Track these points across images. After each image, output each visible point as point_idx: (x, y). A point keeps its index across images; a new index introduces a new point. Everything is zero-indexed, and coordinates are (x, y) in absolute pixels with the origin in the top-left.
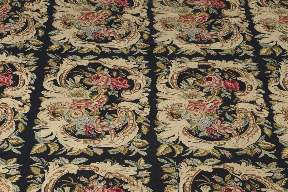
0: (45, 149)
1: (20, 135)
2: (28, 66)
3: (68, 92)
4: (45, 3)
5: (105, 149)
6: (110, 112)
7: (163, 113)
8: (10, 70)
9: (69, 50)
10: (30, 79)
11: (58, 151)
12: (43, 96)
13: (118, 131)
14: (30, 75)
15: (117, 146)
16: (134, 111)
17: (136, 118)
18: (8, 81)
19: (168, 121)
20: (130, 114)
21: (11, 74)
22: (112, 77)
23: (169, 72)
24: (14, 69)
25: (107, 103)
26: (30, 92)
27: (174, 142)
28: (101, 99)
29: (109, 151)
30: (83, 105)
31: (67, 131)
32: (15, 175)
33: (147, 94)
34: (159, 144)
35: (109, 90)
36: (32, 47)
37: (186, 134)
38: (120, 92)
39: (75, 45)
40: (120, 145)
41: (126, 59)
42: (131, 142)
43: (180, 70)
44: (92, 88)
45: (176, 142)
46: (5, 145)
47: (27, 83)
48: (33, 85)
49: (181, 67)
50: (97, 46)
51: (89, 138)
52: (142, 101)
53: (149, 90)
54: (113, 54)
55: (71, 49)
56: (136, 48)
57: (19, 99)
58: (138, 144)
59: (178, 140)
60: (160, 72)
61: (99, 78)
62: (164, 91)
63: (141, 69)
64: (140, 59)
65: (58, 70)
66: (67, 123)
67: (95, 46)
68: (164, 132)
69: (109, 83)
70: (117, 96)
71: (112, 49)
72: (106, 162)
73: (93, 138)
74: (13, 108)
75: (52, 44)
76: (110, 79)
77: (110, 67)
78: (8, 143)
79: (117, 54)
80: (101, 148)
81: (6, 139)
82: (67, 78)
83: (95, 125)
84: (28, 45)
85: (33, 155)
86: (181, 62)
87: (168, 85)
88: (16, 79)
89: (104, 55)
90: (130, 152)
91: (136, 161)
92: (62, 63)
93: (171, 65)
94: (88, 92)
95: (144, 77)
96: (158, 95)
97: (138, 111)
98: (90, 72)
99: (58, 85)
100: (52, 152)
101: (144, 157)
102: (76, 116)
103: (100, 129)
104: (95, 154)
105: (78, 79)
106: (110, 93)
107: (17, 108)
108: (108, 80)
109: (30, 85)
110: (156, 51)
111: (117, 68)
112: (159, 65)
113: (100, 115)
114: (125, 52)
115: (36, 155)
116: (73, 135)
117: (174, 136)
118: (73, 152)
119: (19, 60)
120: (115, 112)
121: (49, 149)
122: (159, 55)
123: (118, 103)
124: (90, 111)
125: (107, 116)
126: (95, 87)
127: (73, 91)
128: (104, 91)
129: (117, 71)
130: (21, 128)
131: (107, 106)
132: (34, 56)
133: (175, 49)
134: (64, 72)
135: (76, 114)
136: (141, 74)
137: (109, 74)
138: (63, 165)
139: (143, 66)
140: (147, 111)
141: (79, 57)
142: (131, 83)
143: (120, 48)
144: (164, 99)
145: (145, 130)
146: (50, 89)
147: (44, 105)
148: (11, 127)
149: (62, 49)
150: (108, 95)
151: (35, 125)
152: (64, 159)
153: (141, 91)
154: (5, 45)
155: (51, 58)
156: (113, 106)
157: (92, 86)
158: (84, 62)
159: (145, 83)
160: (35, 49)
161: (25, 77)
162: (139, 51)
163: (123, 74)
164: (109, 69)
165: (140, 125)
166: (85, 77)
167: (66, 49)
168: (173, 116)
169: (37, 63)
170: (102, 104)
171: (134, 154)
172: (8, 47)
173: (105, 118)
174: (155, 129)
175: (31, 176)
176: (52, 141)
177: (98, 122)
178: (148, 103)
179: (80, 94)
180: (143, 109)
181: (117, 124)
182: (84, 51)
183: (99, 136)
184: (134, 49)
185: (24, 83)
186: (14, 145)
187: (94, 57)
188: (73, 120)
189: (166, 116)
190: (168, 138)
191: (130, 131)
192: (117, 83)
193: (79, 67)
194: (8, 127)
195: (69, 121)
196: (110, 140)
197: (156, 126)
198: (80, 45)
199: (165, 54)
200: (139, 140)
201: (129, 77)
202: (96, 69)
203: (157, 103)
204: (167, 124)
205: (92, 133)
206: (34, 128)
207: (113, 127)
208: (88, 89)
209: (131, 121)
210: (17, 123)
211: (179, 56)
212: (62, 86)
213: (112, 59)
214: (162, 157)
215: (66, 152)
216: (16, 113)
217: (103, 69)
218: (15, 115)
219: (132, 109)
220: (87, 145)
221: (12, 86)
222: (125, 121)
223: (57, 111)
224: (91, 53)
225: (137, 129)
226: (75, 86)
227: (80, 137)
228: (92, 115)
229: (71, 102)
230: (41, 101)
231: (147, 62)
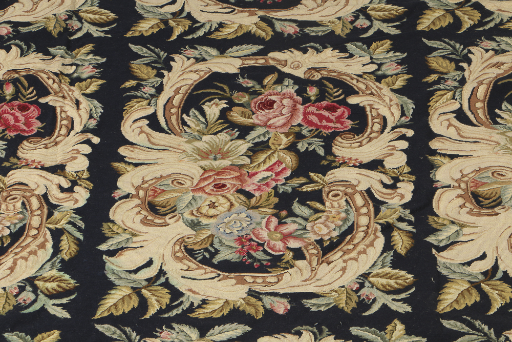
0: (135, 302)
1: (66, 266)
2: (80, 80)
3: (188, 147)
5: (295, 298)
6: (304, 198)
7: (451, 194)
8: (30, 93)
9: (186, 33)
10: (85, 117)
11: (169, 308)
12: (121, 159)
13: (327, 248)
14: (85, 104)
15: (327, 289)
16: (369, 191)
17: (377, 211)
18: (27, 124)
19: (464, 217)
20: (359, 201)
21: (36, 103)
22: (306, 100)
23: (463, 82)
24: (43, 91)
25: (295, 174)
26: (87, 149)
27: (485, 274)
28: (279, 162)
29: (307, 303)
30: (229, 180)
31: (191, 252)
33: (404, 145)
34: (442, 281)
35: (299, 136)
36: (87, 27)
38: (328, 142)
39: (201, 18)
40: (336, 286)
41: (343, 50)
42: (365, 276)
43: (494, 73)
44: (253, 134)
45: (490, 274)
46: (28, 295)
47: (78, 127)
48: (94, 132)
49: (498, 65)
50: (263, 19)
51: (249, 269)
52: (389, 163)
53: (410, 133)
54: (306, 38)
55: (192, 30)
56: (368, 17)
57: (58, 169)
58: (384, 281)
59: (496, 267)
60: (437, 82)
61: (269, 105)
62: (452, 132)
63: (385, 76)
64: (382, 50)
65: (160, 89)
66: (189, 231)
67: (255, 19)
68: (456, 248)
69: (299, 119)
70: (321, 152)
71: (303, 24)
72: (299, 334)
73: (263, 269)
74: (45, 196)
75: (141, 18)
76: (301, 108)
77: (300, 73)
78: (35, 290)
79: (316, 39)
80: (284, 296)
81: (31, 281)
82: (185, 109)
83: (264, 234)
84: (75, 24)
85: (102, 321)
86: (497, 52)
87: (461, 116)
88: (49, 116)
89: (281, 42)
90: (364, 305)
91: (382, 328)
92: (170, 69)
93: (469, 62)
94: (243, 146)
95: (394, 97)
96: (434, 144)
97: (380, 192)
98: (246, 90)
99: (161, 130)
100: (152, 311)
101: (403, 318)
102: (212, 212)
103: (279, 245)
104: (269, 313)
105: (213, 109)
106: (302, 146)
107: (56, 195)
108: (294, 109)
109: (85, 130)
110: (425, 23)
111: (317, 76)
112: (436, 61)
113: (276, 207)
114: (338, 31)
115: (110, 319)
116: (206, 262)
117: (483, 257)
118: (209, 308)
119: (55, 66)
120: (317, 196)
121: (144, 304)
122: (432, 34)
123: (324, 171)
124: (249, 195)
125: (297, 208)
126: (261, 130)
127: (201, 145)
128: (285, 141)
129: (319, 84)
130: (68, 248)
131: (296, 182)
132: (94, 52)
133: (477, 16)
134: (177, 92)
135: (212, 205)
136: (386, 91)
137: (298, 92)
139: (390, 68)
140: (407, 190)
141: (214, 52)
142: (359, 116)
143: (325, 20)
144: (452, 157)
145: (401, 243)
146: (141, 140)
147: (125, 184)
148: (42, 246)
149: (170, 30)
150: (297, 152)
151: (104, 239)
152: (185, 328)
153: (387, 136)
154: (16, 25)
155: (138, 56)
156: (311, 181)
157: (252, 128)
158: (229, 64)
159: (397, 113)
160: (96, 32)
161: (71, 111)
162: (377, 25)
163: (337, 92)
164: (296, 80)
165: (387, 229)
166: (232, 104)
167: (178, 31)
168: (478, 203)
169: (104, 71)
170: (282, 178)
171: (375, 308)
172: (23, 30)
173: (292, 214)
174: (431, 239)
176: (151, 281)
177: (272, 226)
178: (407, 169)
179: (220, 151)
180: (393, 187)
181: (325, 229)
182: (225, 33)
183: (276, 262)
184: (362, 22)
185: (71, 128)
186: (51, 296)
187: (255, 48)
188: (204, 221)
189: (461, 201)
190: (469, 264)
191: (360, 247)
192: (321, 117)
193: (215, 79)
194: (33, 247)
195: (194, 225)
196: (307, 273)
197: (434, 231)
198: (217, 19)
199: (451, 32)
200: (388, 270)
201: (352, 100)
202: (260, 82)
203: (433, 167)
204: (462, 226)
205: (259, 255)
206: (103, 247)
207: (314, 238)
208: (242, 136)
209: (364, 220)
210: (57, 235)
211: (490, 35)
212: (171, 131)
213: (305, 51)
214: (454, 315)
215: (191, 309)
216: (52, 208)
217: (279, 81)
218: (50, 214)
219: (363, 187)
220: (246, 288)
221: (40, 135)
222: (345, 220)
223: (160, 199)
224: (247, 38)
225: (381, 241)
226: (208, 129)
227: (227, 267)
228: (255, 208)
229: (197, 173)
230: (117, 175)
231: (401, 55)
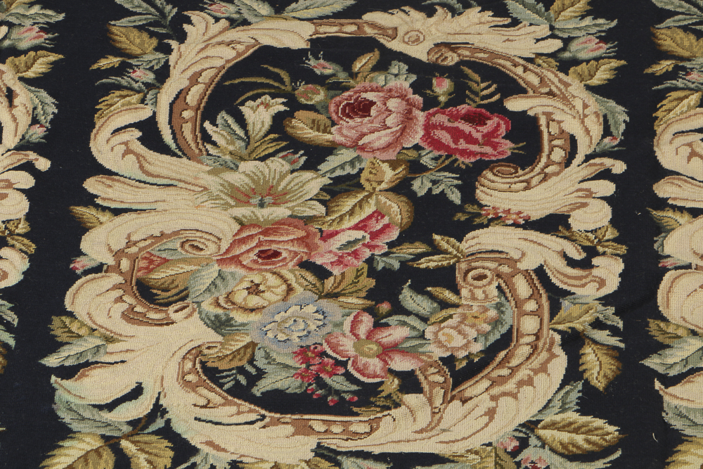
0: (107, 463)
2: (15, 52)
3: (212, 182)
5: (402, 464)
6: (423, 281)
7: (692, 280)
10: (25, 120)
12: (90, 200)
13: (461, 373)
14: (24, 96)
15: (459, 448)
16: (540, 272)
17: (555, 309)
20: (523, 288)
22: (431, 102)
25: (407, 236)
26: (27, 181)
28: (378, 214)
30: (286, 244)
31: (213, 374)
33: (608, 188)
35: (416, 168)
38: (469, 179)
40: (476, 443)
41: (501, 11)
42: (531, 425)
44: (332, 162)
47: (10, 140)
48: (39, 148)
51: (319, 407)
52: (578, 222)
53: (619, 167)
58: (565, 436)
60: (672, 75)
61: (362, 108)
62: (695, 167)
63: (576, 62)
64: (571, 13)
65: (163, 74)
66: (212, 336)
68: (700, 380)
69: (417, 137)
70: (455, 197)
73: (343, 408)
76: (421, 116)
77: (419, 52)
80: (382, 458)
82: (209, 112)
83: (348, 345)
92: (182, 37)
94: (313, 183)
95: (591, 99)
96: (663, 189)
97: (560, 274)
98: (321, 80)
99: (163, 149)
102: (254, 301)
103: (375, 365)
105: (260, 114)
106: (420, 186)
108: (408, 118)
109: (23, 146)
111: (452, 59)
112: (670, 37)
113: (371, 295)
116: (240, 393)
120: (446, 278)
121: (124, 466)
123: (459, 232)
124: (322, 273)
126: (346, 155)
127: (236, 178)
128: (389, 175)
129: (454, 72)
131: (408, 251)
132: (43, 2)
134: (194, 80)
135: (254, 289)
136: (576, 89)
137: (417, 88)
139: (586, 47)
140: (610, 270)
141: (264, 9)
142: (526, 133)
144: (695, 213)
145: (598, 367)
146: (127, 166)
147: (95, 246)
150: (411, 196)
151: (55, 346)
153: (577, 170)
155: (123, 12)
156: (436, 250)
157: (330, 149)
158: (290, 32)
159: (596, 130)
163: (486, 89)
164: (414, 65)
165: (573, 342)
166: (294, 105)
169: (59, 37)
170: (383, 241)
173: (399, 309)
174: (653, 362)
176: (138, 425)
177: (363, 330)
178: (611, 234)
179: (271, 190)
180: (586, 264)
181: (458, 338)
183: (369, 396)
187: (339, 4)
188: (239, 317)
191: (523, 373)
192: (457, 134)
193: (265, 57)
195: (221, 325)
196: (424, 418)
197: (659, 347)
200: (572, 416)
201: (515, 104)
202: (347, 67)
203: (660, 230)
205: (338, 382)
206: (52, 361)
207: (438, 353)
208: (311, 165)
209: (530, 325)
212: (181, 151)
213: (430, 12)
217: (382, 66)
219: (530, 264)
220: (312, 442)
222: (496, 323)
223: (159, 275)
225: (560, 364)
226: (250, 150)
227: (278, 403)
228: (333, 296)
229: (227, 229)
230: (82, 228)
231: (605, 24)
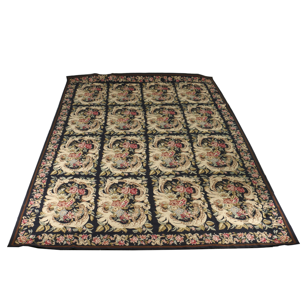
0: (105, 174)
1: (95, 168)
2: (98, 141)
3: (113, 151)
4: (104, 115)
5: (129, 173)
6: (130, 158)
7: (152, 158)
8: (90, 143)
9: (113, 134)
10: (98, 146)
11: (110, 174)
12: (103, 152)
13: (134, 166)
14: (98, 144)
15: (133, 172)
16: (140, 157)
17: (141, 160)
18: (90, 147)
19: (154, 161)
20: (138, 159)
21: (91, 144)
22: (131, 144)
23: (154, 141)
24: (92, 142)
25: (129, 155)
26: (99, 151)
27: (156, 169)
28: (127, 153)
29: (130, 174)
30: (119, 155)
31: (113, 166)
32: (94, 184)
33: (145, 150)
34: (150, 170)
35: (130, 149)
36: (99, 133)
37: (161, 166)
38: (134, 150)
39: (115, 131)
40: (135, 171)
41: (136, 136)
42: (139, 170)
43: (158, 140)
44: (123, 149)
45: (157, 169)
46: (90, 172)
47: (97, 148)
48: (99, 148)
49: (158, 139)
50: (124, 132)
51: (122, 169)
52: (143, 153)
53: (146, 149)
54: (131, 134)
55: (114, 133)
56: (140, 131)
57: (94, 154)
58: (142, 170)
59: (158, 168)
60: (150, 141)
61: (125, 144)
62: (152, 148)
63: (142, 140)
64: (142, 136)
65: (109, 142)
66: (113, 163)
67: (123, 132)
68: (152, 165)
69: (130, 146)
70: (133, 151)
71: (130, 132)
72: (129, 178)
73: (124, 169)
74: (92, 158)
75: (107, 131)
76: (130, 145)
77: (130, 140)
78: (91, 171)
79: (132, 135)
80: (127, 173)
81: (90, 170)
82: (113, 145)
83: (124, 164)
84: (97, 132)
85: (100, 176)
86: (158, 137)
87: (153, 146)
88: (93, 146)
89: (127, 135)
90: (139, 174)
91: (142, 177)
92: (111, 139)
93: (154, 138)
94: (121, 150)
95: (144, 143)
96: (149, 150)
97: (141, 157)
98: (122, 142)
99: (109, 148)
100: (108, 175)
101: (144, 176)
102: (117, 160)
103: (127, 165)
104: (125, 175)
105: (117, 145)
106: (130, 150)
107: (94, 158)
108: (129, 145)
109: (98, 148)
110: (148, 133)
111: (132, 140)
112: (149, 138)
113: (126, 159)
114: (136, 133)
115: (102, 176)
116: (116, 168)
117: (156, 167)
118: (116, 174)
119: (94, 139)
120: (132, 158)
121: (107, 174)
122: (149, 134)
123: (133, 154)
124: (122, 158)
125: (129, 160)
126: (124, 148)
127: (115, 150)
128: (128, 150)
129: (133, 141)
130: (96, 165)
131: (129, 156)
132: (100, 137)
133: (156, 132)
134: (112, 142)
135: (117, 159)
136: (142, 142)
137: (130, 142)
138: (112, 180)
139: (143, 139)
140: (145, 157)
141: (117, 136)
142: (139, 146)
143: (134, 132)
144: (152, 152)
145: (144, 165)
146: (106, 149)
147: (104, 156)
148: (92, 165)
149: (111, 133)
150: (129, 151)
151: (101, 164)
152: (113, 177)
153: (143, 149)
154: (89, 133)
155: (106, 137)
156: (131, 156)
157: (123, 148)
158: (119, 138)
159: (144, 146)
160: (100, 134)
161: (96, 145)
162: (141, 133)
163: (135, 142)
164: (129, 141)
165: (142, 163)
166: (120, 144)
167: (112, 133)
168: (156, 159)
169: (101, 139)
170: (127, 155)
171: (140, 174)
172: (90, 133)
173: (128, 161)
174: (149, 164)
175: (100, 184)
176: (108, 171)
177: (125, 162)
178: (145, 154)
179: (118, 151)
180: (143, 157)
181: (133, 163)
182: (119, 134)
183: (126, 168)
184: (139, 132)
185: (96, 148)
186: (93, 173)
187: (123, 136)
188: (115, 162)
189: (153, 159)
190: (154, 168)
191: (138, 166)
192: (133, 146)
193: (117, 140)
194: (91, 165)
195: (114, 162)
196: (131, 169)
197: (149, 163)
198: (118, 132)
199: (152, 134)
200: (142, 169)
201: (137, 144)
202: (124, 141)
203: (149, 154)
204: (153, 162)
205: (123, 167)
206: (101, 165)
207: (132, 164)
208: (121, 149)
209: (139, 162)
210: (94, 163)
211: (157, 134)
212: (111, 148)
213: (131, 136)
214: (152, 175)
215: (113, 175)
216: (93, 160)
217: (127, 141)
218: (93, 161)
219: (139, 157)
220: (122, 172)
221: (92, 149)
222: (136, 162)
223: (109, 158)
224: (122, 134)
225: (141, 165)
226: (116, 148)
227: (119, 168)
228: (123, 160)
229: (115, 154)
230: (103, 155)
231: (145, 137)
